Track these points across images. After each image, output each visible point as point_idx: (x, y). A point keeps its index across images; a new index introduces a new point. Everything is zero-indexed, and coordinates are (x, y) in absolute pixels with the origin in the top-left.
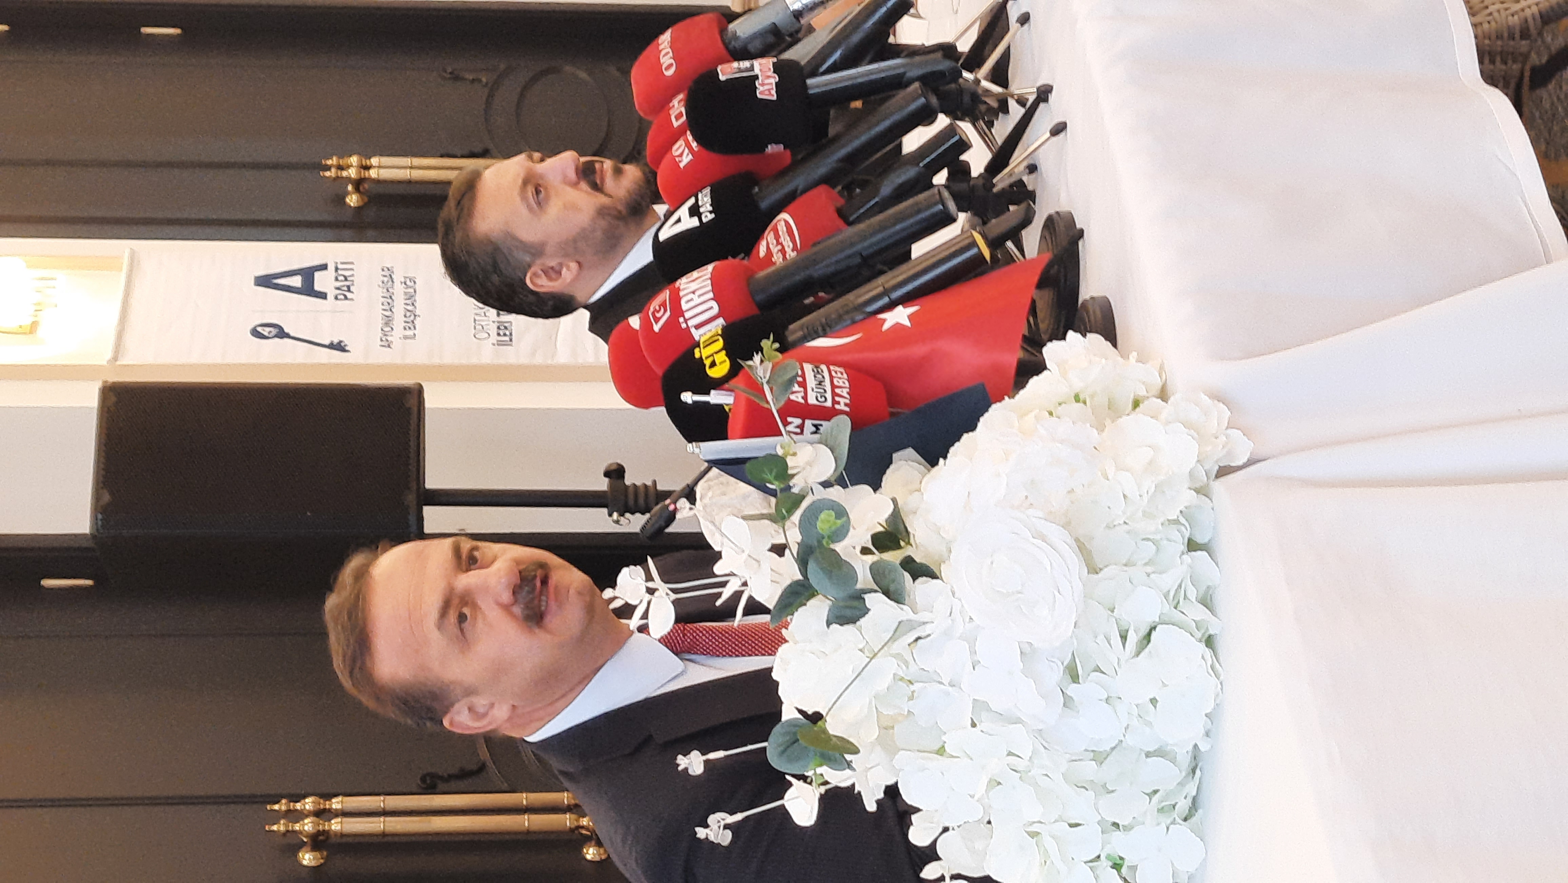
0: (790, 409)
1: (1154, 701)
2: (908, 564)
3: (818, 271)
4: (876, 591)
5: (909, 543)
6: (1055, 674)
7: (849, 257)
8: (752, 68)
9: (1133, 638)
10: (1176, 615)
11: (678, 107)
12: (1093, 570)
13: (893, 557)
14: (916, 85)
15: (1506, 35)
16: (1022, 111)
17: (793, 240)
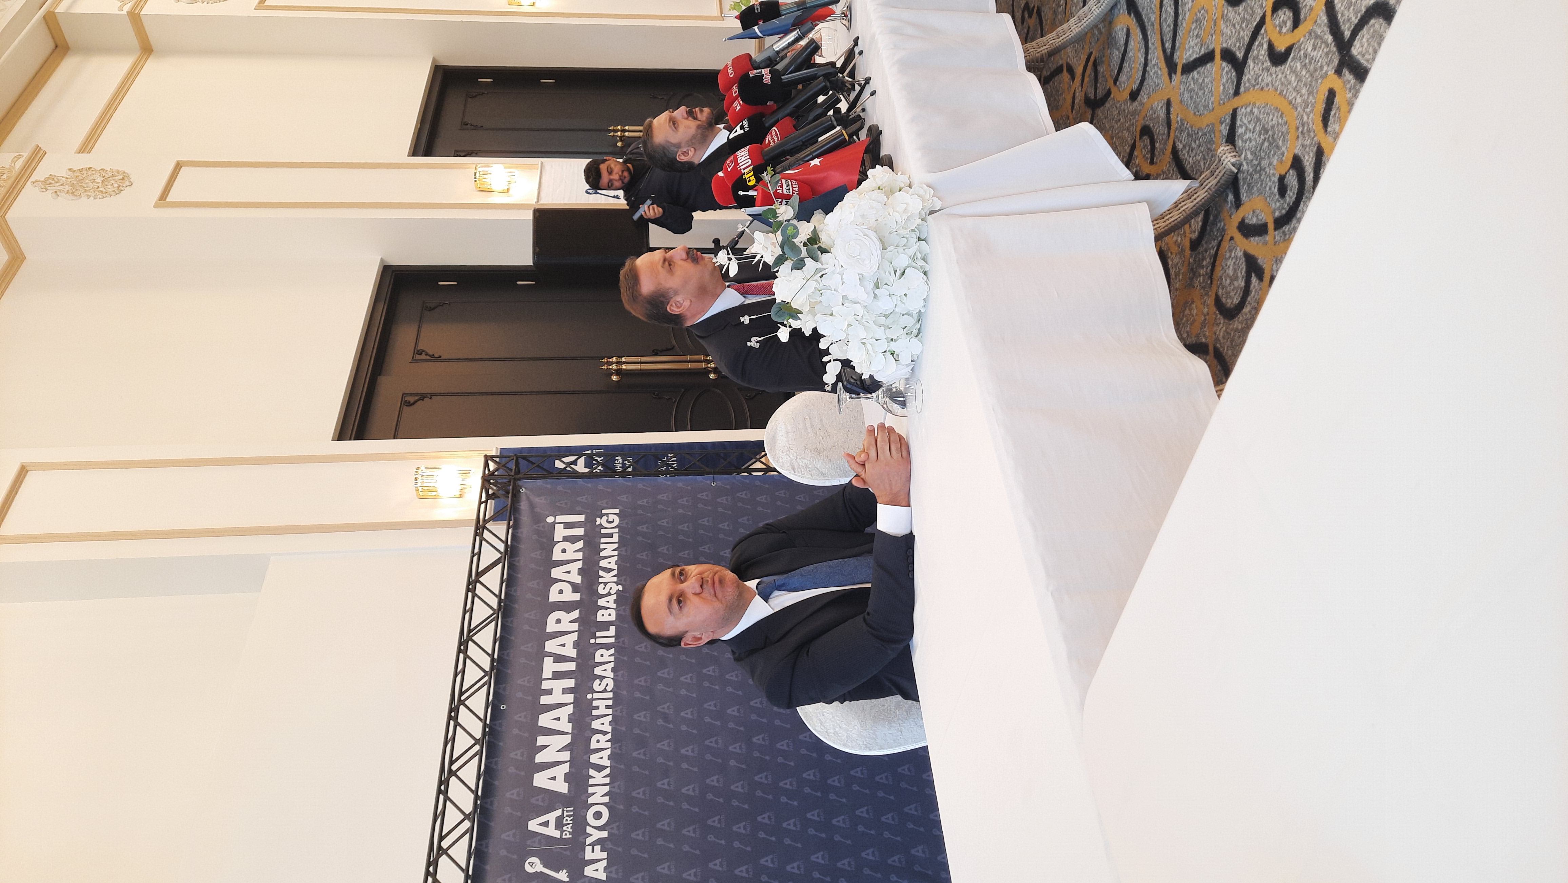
1: (905, 295)
2: (820, 248)
3: (787, 147)
7: (798, 142)
8: (762, 72)
9: (898, 273)
11: (735, 89)
12: (884, 248)
14: (821, 78)
16: (860, 88)
17: (777, 137)
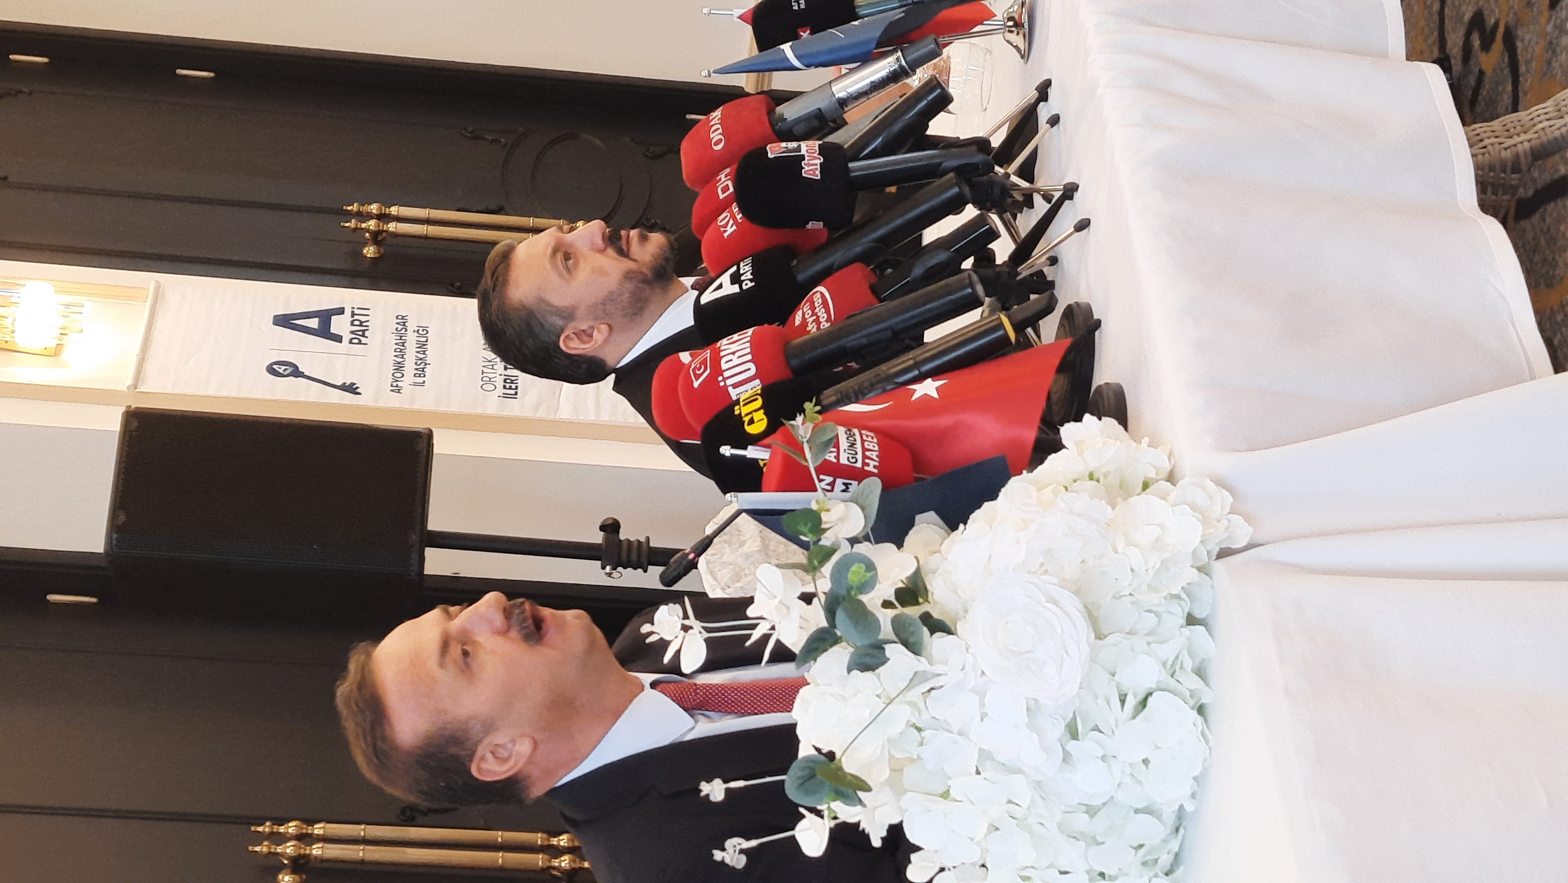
0: (826, 468)
1: (1146, 762)
2: (927, 619)
3: (851, 342)
4: (896, 643)
5: (927, 600)
6: (1059, 730)
8: (799, 149)
9: (1131, 702)
10: (1172, 683)
11: (725, 180)
12: (1100, 636)
13: (913, 612)
14: (951, 175)
15: (1498, 167)
16: (1048, 206)
17: (828, 311)
